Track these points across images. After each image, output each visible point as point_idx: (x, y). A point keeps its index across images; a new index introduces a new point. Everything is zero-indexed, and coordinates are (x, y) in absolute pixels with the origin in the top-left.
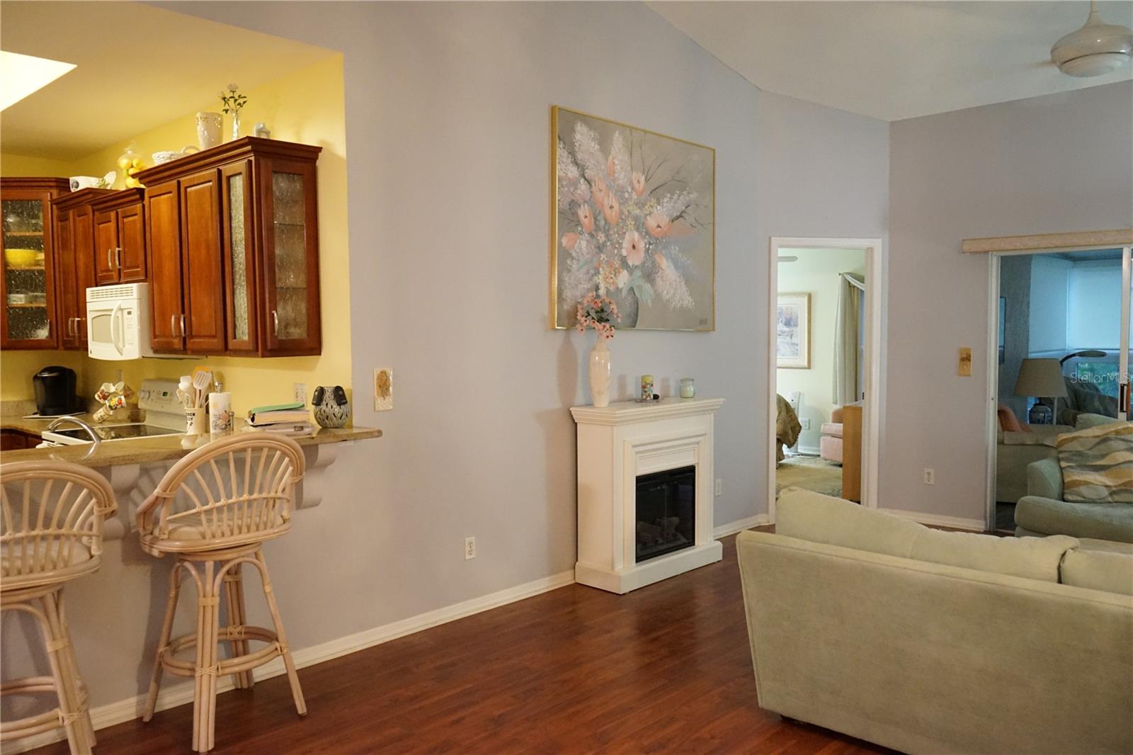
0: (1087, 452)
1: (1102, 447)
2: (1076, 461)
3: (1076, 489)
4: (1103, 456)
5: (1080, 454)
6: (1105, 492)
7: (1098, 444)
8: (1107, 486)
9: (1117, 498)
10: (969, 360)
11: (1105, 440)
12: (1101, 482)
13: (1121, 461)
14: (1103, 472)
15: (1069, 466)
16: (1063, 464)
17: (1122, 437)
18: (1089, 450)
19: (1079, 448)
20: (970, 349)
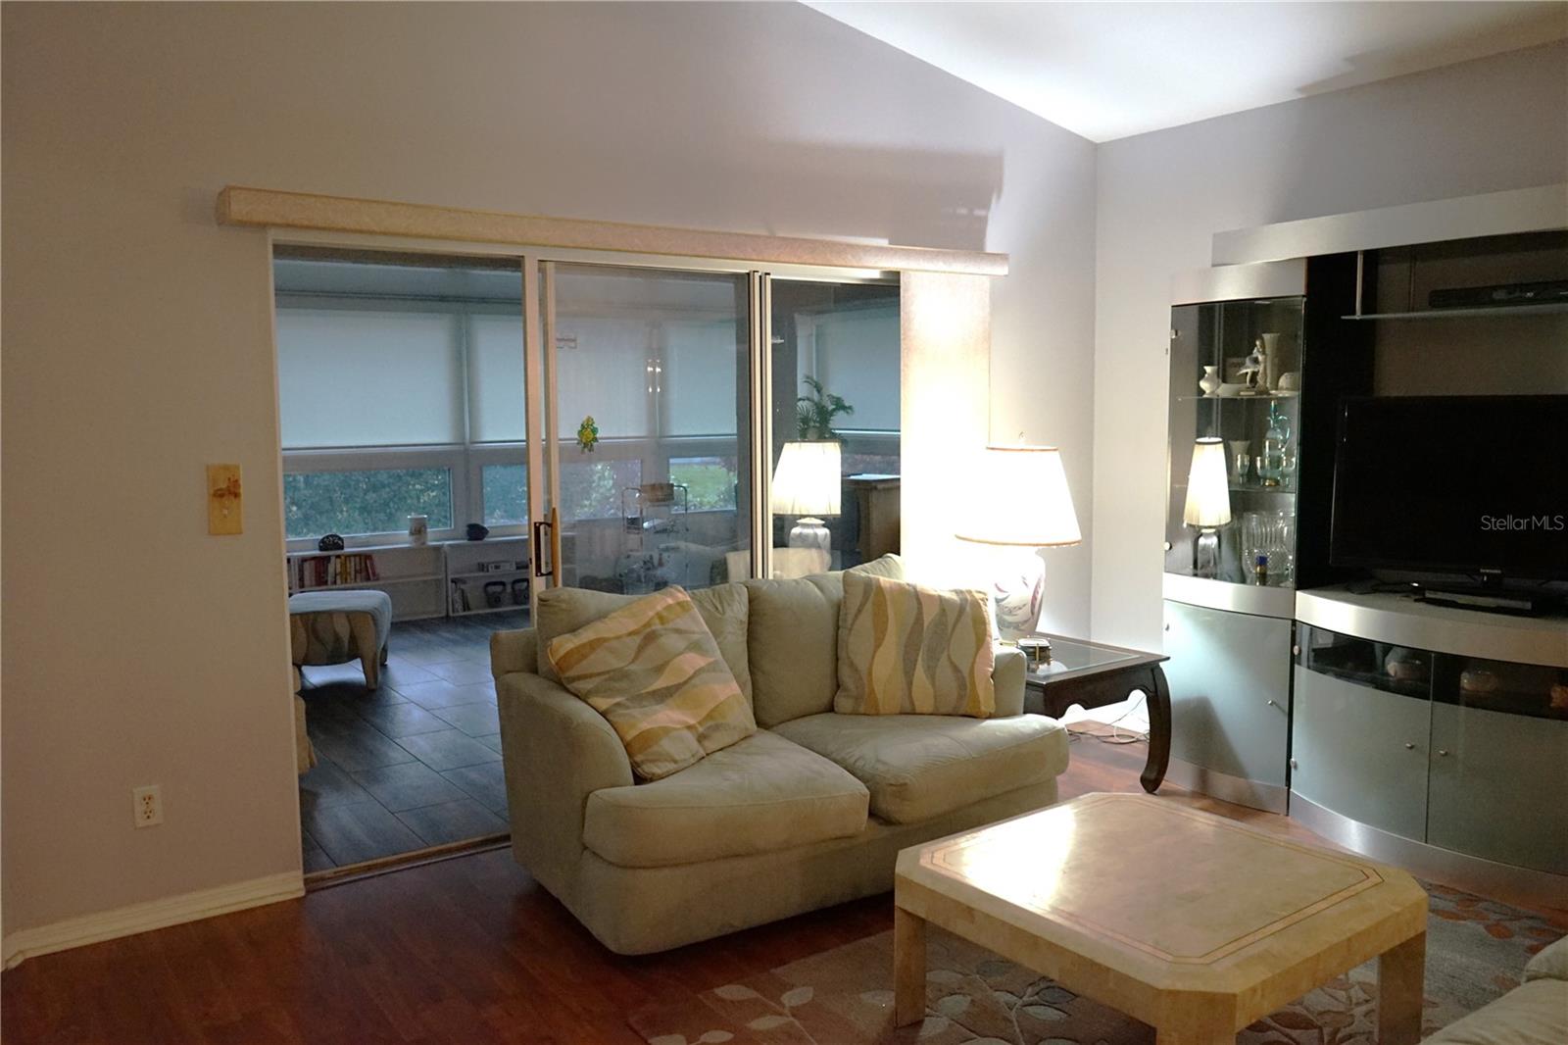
0: (633, 667)
1: (650, 651)
2: (620, 692)
3: (655, 748)
4: (659, 669)
5: (621, 675)
6: (690, 738)
7: (641, 649)
8: (690, 727)
9: (711, 745)
10: (237, 495)
11: (649, 638)
12: (679, 722)
13: (692, 672)
14: (670, 701)
15: (618, 704)
16: (604, 703)
17: (670, 626)
18: (633, 661)
19: (615, 663)
20: (238, 467)
